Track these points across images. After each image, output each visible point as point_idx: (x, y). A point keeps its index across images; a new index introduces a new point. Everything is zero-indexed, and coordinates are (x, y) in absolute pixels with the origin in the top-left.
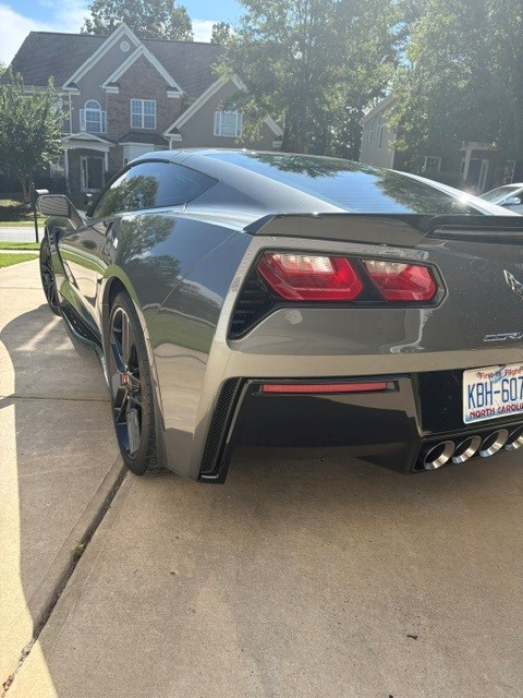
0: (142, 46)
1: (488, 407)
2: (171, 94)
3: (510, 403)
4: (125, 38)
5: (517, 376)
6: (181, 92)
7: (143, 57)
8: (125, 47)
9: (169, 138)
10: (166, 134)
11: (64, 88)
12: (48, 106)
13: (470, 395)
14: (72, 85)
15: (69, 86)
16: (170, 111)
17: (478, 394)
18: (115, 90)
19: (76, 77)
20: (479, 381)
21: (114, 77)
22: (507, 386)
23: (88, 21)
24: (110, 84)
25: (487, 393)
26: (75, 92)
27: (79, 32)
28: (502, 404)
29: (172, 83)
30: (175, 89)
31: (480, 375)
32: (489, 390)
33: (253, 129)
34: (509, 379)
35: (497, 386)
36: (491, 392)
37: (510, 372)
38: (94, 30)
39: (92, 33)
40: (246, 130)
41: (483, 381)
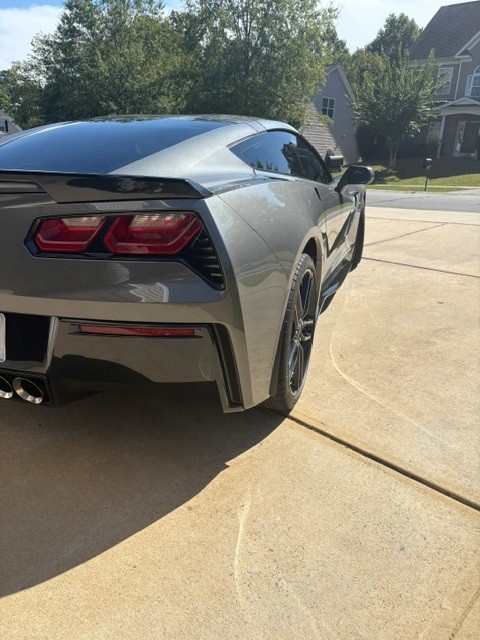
11: (455, 56)
15: (461, 54)
19: (470, 45)
26: (467, 59)
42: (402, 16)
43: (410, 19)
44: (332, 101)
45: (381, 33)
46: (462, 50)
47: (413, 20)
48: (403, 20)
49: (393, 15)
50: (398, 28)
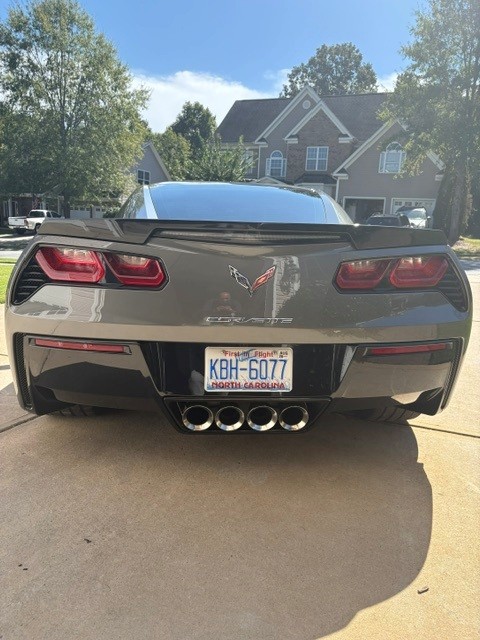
0: (322, 103)
1: (233, 380)
2: (342, 140)
3: (259, 381)
4: (307, 97)
5: (268, 358)
6: (351, 137)
7: (321, 111)
8: (307, 105)
9: (337, 177)
10: (335, 174)
11: (256, 142)
12: (237, 158)
13: (213, 368)
14: (262, 140)
15: (260, 141)
16: (339, 154)
17: (222, 368)
18: (295, 141)
19: (266, 133)
20: (224, 357)
21: (295, 131)
22: (255, 365)
23: (285, 87)
24: (291, 136)
25: (231, 368)
26: (264, 145)
27: (278, 97)
28: (249, 381)
29: (344, 130)
30: (346, 136)
31: (225, 353)
32: (234, 366)
33: (413, 165)
34: (259, 360)
35: (245, 364)
36: (236, 368)
37: (261, 354)
38: (289, 94)
39: (288, 97)
40: (406, 165)
41: (228, 358)
42: (197, 104)
43: (205, 108)
44: (147, 174)
45: (180, 118)
46: (259, 138)
47: (207, 110)
48: (198, 108)
49: (188, 103)
50: (195, 115)
